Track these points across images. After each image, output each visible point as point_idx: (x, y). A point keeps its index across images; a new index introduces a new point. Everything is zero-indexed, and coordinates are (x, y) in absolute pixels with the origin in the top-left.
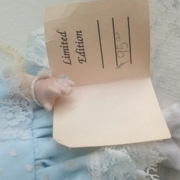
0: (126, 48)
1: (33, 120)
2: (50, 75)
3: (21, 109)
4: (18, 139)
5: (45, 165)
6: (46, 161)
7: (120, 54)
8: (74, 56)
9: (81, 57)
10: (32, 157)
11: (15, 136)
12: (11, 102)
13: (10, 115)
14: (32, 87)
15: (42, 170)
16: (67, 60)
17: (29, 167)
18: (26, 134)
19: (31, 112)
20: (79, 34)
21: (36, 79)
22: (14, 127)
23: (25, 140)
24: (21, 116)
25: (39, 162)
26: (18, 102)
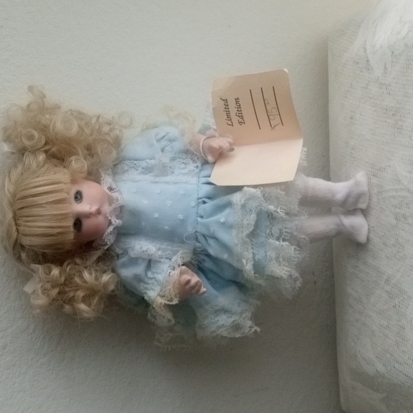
0: (275, 112)
1: (201, 170)
2: (217, 135)
3: (191, 162)
4: (186, 183)
5: (204, 202)
6: (205, 200)
7: (271, 117)
8: (235, 119)
9: (241, 120)
10: (195, 196)
11: (184, 181)
12: (184, 156)
13: (183, 166)
14: (201, 144)
15: (203, 206)
16: (230, 123)
17: (193, 203)
18: (194, 180)
19: (199, 164)
20: (237, 100)
21: (205, 137)
22: (185, 174)
23: (192, 184)
24: (192, 166)
25: (200, 200)
26: (189, 156)
